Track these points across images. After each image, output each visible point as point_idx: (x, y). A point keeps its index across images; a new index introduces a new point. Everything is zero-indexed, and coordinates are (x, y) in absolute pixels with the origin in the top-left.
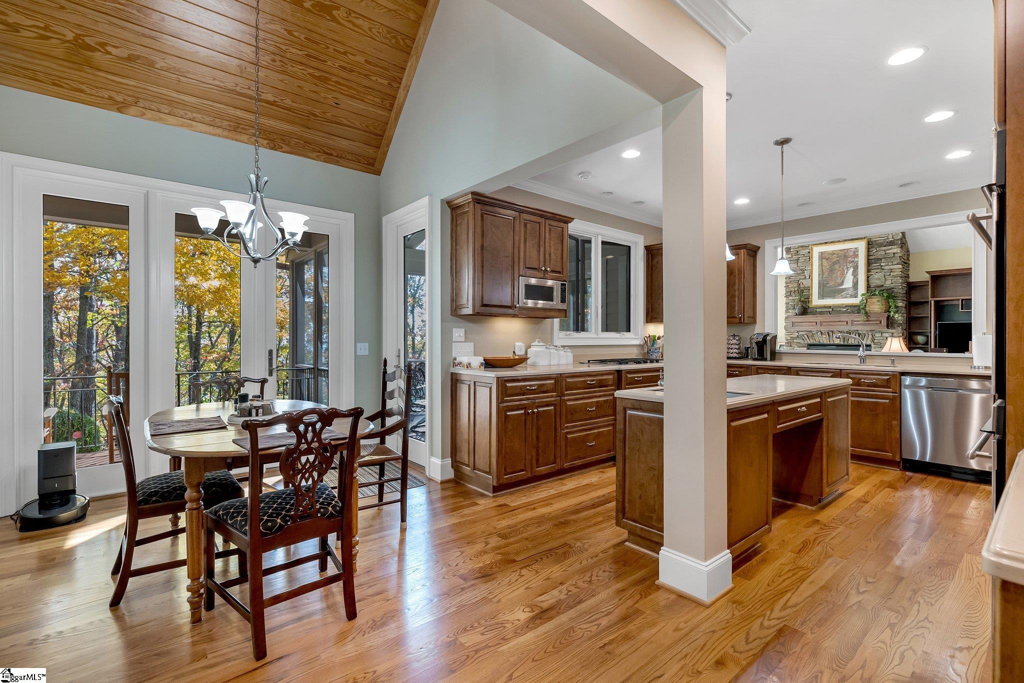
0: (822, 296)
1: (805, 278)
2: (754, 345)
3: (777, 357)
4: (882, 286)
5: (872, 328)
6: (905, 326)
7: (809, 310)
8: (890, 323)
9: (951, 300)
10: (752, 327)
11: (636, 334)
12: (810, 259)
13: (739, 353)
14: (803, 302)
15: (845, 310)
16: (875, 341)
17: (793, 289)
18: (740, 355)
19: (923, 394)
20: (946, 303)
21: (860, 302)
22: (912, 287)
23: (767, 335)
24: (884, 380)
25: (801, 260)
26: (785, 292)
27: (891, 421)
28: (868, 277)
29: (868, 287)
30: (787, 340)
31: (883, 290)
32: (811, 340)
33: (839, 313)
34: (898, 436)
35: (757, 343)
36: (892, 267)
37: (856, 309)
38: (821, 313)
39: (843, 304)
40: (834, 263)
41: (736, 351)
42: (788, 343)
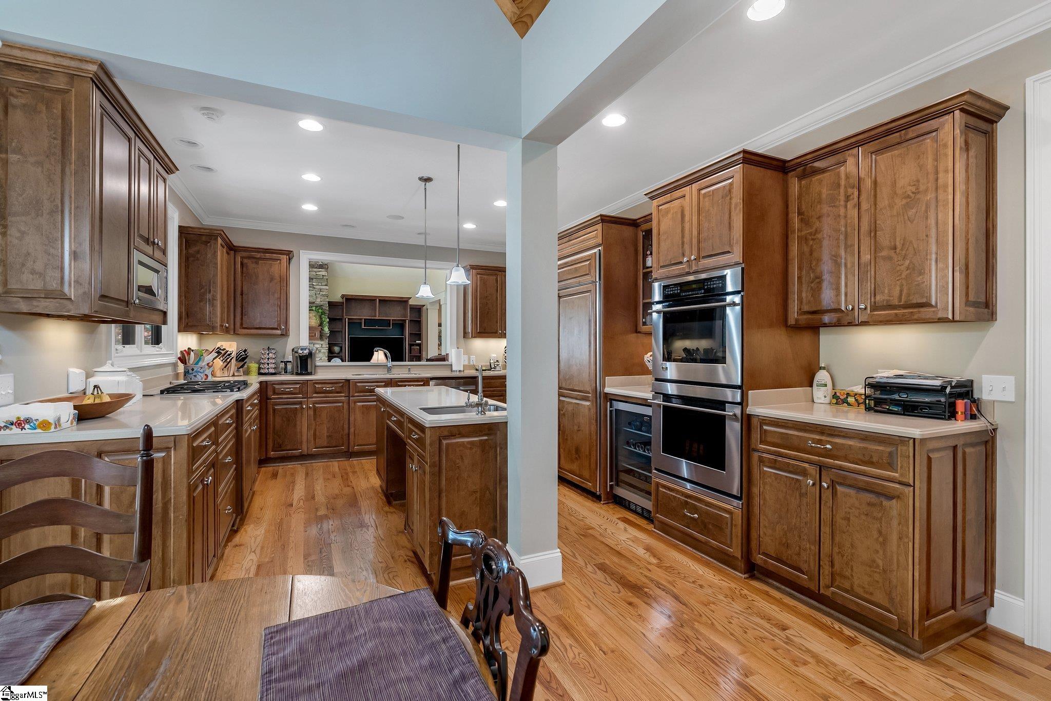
2: (297, 359)
4: (317, 303)
6: (329, 338)
8: (322, 336)
9: (358, 319)
10: (286, 338)
11: (170, 348)
20: (355, 321)
22: (332, 306)
31: (317, 307)
36: (322, 287)
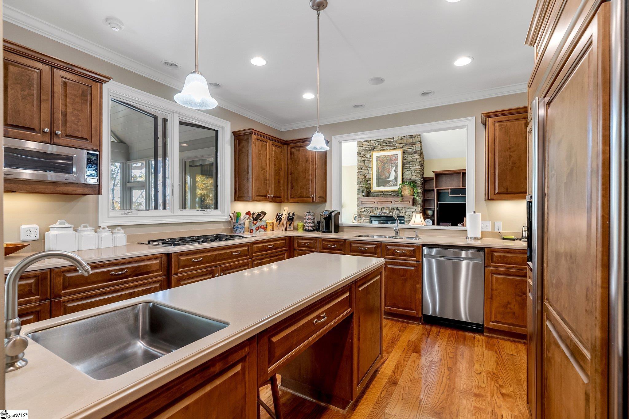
0: (378, 185)
1: (369, 173)
2: (323, 220)
3: (340, 229)
4: (410, 179)
5: (405, 205)
6: (422, 204)
7: (371, 194)
8: (414, 203)
9: (445, 189)
10: (324, 205)
11: (223, 211)
12: (371, 160)
13: (313, 226)
14: (367, 188)
15: (390, 194)
16: (407, 214)
17: (361, 180)
18: (314, 228)
19: (434, 261)
20: (442, 191)
21: (399, 189)
22: (426, 181)
23: (333, 212)
24: (411, 251)
25: (367, 161)
26: (357, 182)
27: (416, 285)
28: (403, 173)
29: (403, 180)
30: (358, 213)
31: (411, 182)
32: (372, 213)
33: (387, 196)
34: (420, 297)
35: (325, 219)
36: (416, 167)
37: (397, 194)
38: (378, 196)
39: (389, 190)
40: (385, 164)
41: (310, 224)
42: (359, 215)
